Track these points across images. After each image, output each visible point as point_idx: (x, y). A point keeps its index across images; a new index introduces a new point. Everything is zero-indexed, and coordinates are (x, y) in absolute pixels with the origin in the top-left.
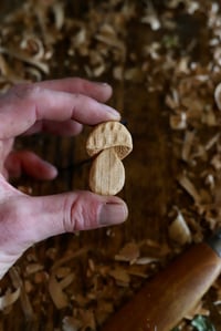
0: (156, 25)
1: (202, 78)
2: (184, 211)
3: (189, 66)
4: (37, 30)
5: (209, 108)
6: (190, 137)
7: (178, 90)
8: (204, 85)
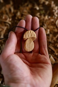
0: (38, 8)
1: (52, 20)
2: (53, 55)
3: (48, 17)
4: (7, 14)
5: (55, 27)
6: (51, 35)
7: (46, 24)
8: (53, 22)
